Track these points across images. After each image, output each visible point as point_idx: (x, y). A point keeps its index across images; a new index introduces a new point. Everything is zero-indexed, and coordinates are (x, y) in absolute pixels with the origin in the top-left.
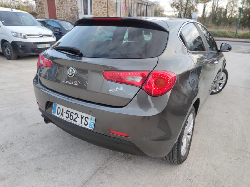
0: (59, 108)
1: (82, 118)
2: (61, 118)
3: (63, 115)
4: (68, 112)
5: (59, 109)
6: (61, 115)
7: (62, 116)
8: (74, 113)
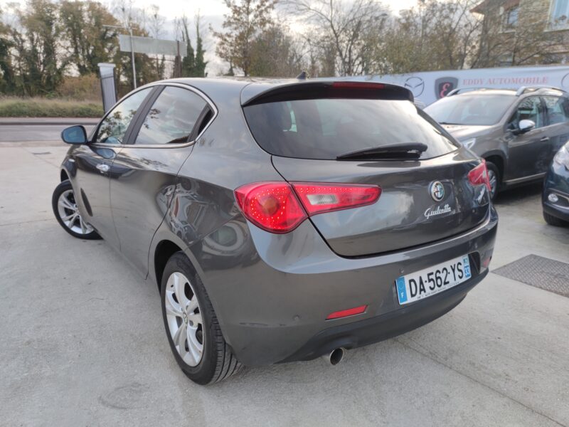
0: (410, 281)
1: (453, 270)
2: (422, 298)
3: (424, 290)
4: (431, 277)
5: (412, 283)
6: (420, 293)
7: (423, 292)
8: (441, 271)
